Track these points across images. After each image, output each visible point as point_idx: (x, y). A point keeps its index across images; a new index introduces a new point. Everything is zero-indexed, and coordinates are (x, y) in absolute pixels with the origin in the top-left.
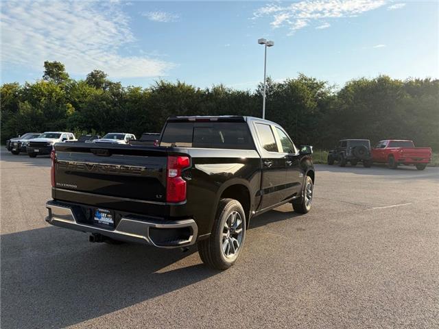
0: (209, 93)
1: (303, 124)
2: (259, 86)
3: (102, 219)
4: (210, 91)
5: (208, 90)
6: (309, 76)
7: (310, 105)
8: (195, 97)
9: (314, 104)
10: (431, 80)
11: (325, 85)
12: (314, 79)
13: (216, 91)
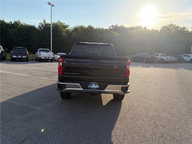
0: (12, 24)
1: (62, 43)
2: (40, 24)
3: (93, 86)
4: (13, 23)
5: (11, 22)
6: (62, 22)
7: (65, 35)
8: (3, 25)
9: (66, 35)
10: (104, 29)
11: (69, 26)
12: (64, 23)
13: (16, 23)
